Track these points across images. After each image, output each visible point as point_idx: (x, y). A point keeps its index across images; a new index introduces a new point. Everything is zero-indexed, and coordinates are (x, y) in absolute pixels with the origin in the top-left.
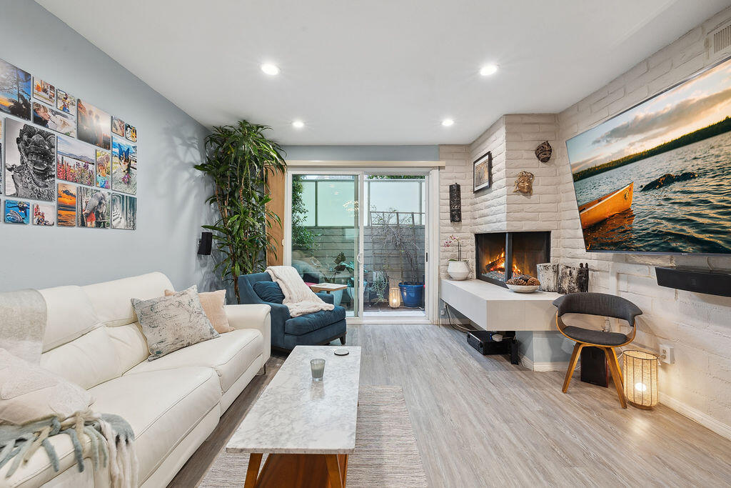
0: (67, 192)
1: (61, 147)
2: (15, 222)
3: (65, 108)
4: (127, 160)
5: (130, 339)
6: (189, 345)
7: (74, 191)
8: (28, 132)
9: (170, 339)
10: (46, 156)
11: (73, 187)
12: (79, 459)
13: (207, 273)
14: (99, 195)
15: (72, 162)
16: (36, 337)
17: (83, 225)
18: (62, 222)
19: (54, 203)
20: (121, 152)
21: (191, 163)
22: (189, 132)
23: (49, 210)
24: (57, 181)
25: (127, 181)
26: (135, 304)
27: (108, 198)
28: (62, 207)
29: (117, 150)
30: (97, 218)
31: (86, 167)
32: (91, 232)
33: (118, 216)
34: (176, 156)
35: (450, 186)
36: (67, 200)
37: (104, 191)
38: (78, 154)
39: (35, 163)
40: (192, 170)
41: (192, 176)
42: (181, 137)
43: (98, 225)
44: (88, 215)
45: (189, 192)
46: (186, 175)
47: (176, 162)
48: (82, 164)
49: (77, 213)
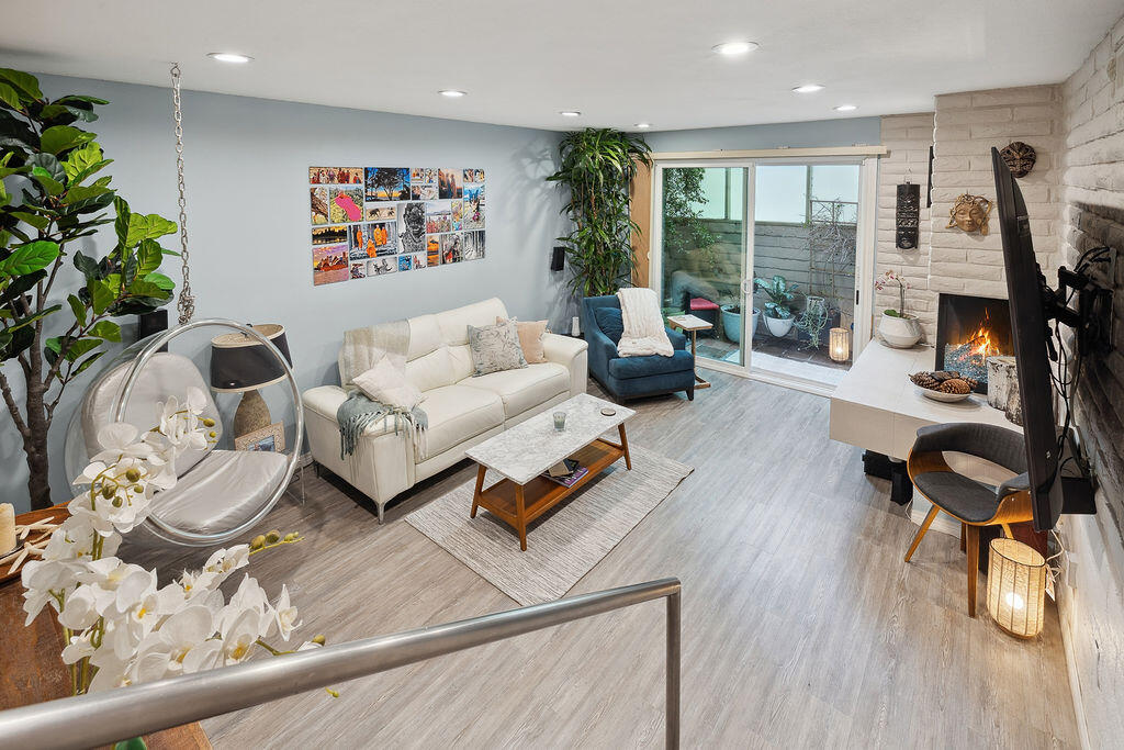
0: (433, 242)
1: (428, 210)
2: (404, 270)
3: (430, 181)
4: (477, 200)
5: (463, 358)
6: (501, 370)
7: (437, 240)
8: (410, 207)
9: (487, 364)
10: (420, 220)
11: (436, 237)
12: (396, 430)
13: (562, 287)
14: (455, 237)
15: (435, 218)
16: (404, 353)
17: (444, 263)
18: (431, 264)
19: (426, 252)
20: (471, 197)
21: (543, 177)
22: (541, 146)
23: (422, 257)
24: (427, 235)
25: (477, 218)
26: (470, 330)
27: (462, 237)
28: (431, 253)
29: (468, 196)
30: (454, 255)
31: (445, 218)
32: (450, 267)
33: (469, 250)
34: (526, 177)
35: (898, 186)
36: (433, 247)
37: (458, 233)
38: (439, 210)
39: (413, 228)
40: (542, 184)
41: (543, 190)
42: (530, 155)
43: (455, 260)
44: (447, 255)
45: (539, 210)
46: (537, 191)
47: (526, 182)
48: (442, 217)
49: (440, 255)
